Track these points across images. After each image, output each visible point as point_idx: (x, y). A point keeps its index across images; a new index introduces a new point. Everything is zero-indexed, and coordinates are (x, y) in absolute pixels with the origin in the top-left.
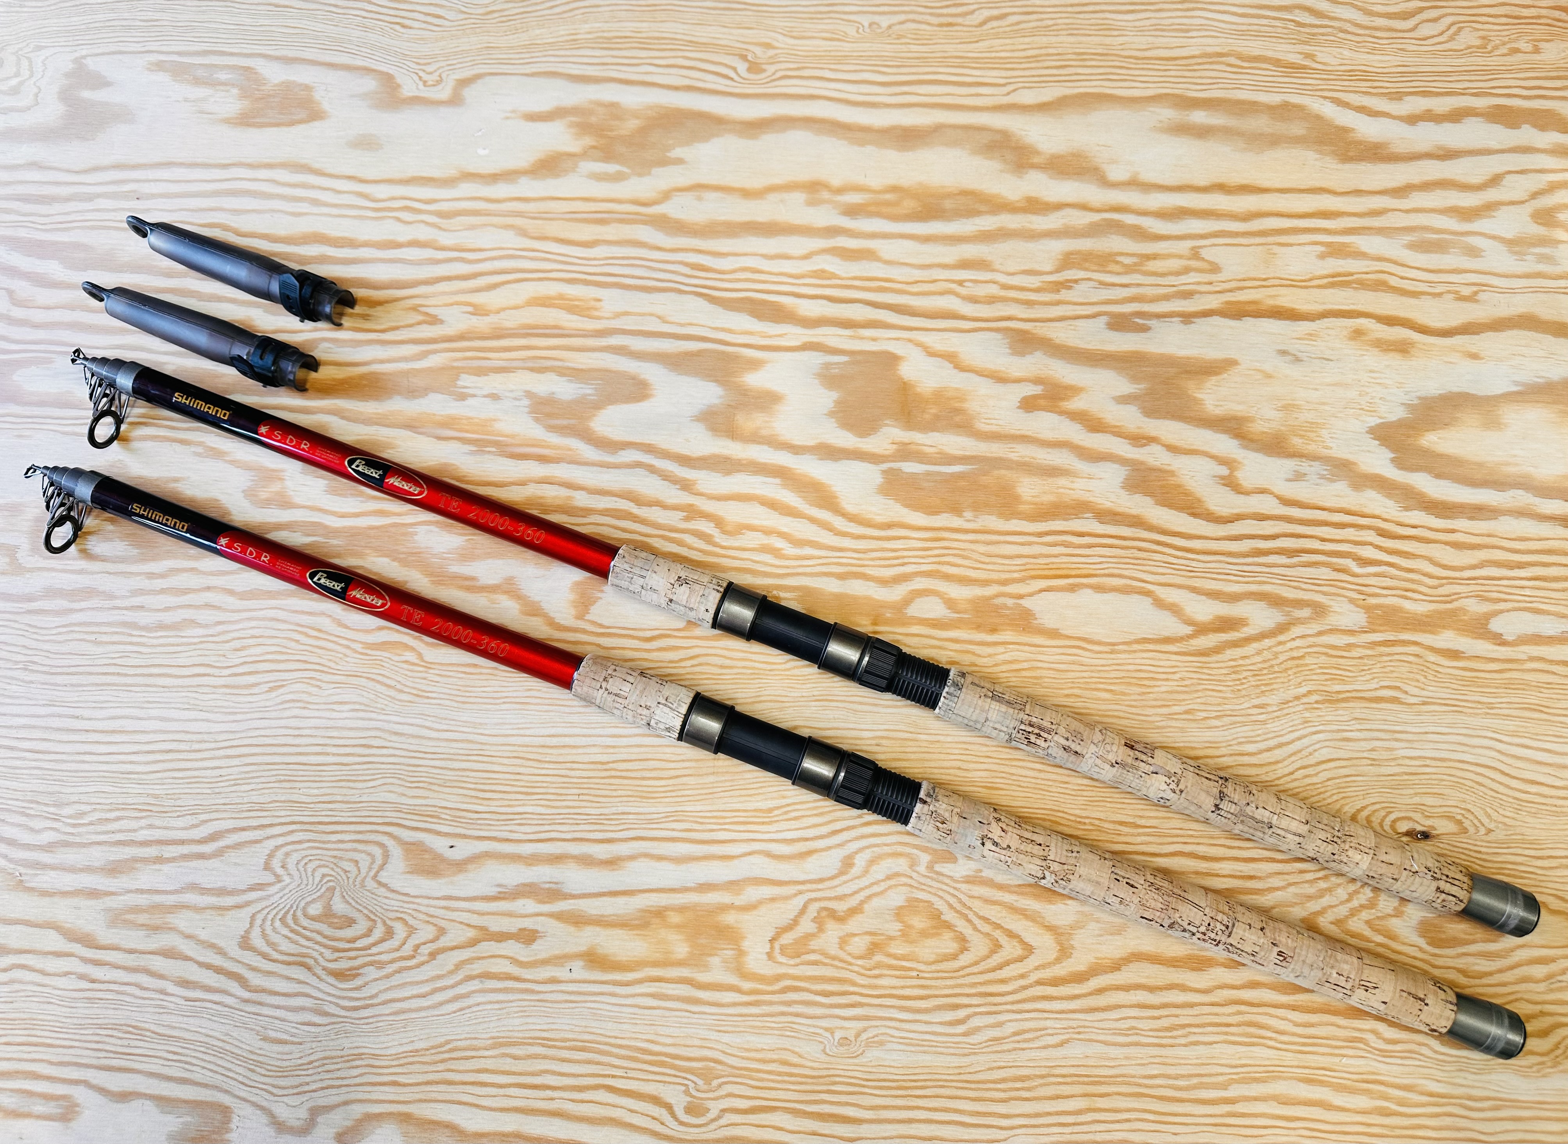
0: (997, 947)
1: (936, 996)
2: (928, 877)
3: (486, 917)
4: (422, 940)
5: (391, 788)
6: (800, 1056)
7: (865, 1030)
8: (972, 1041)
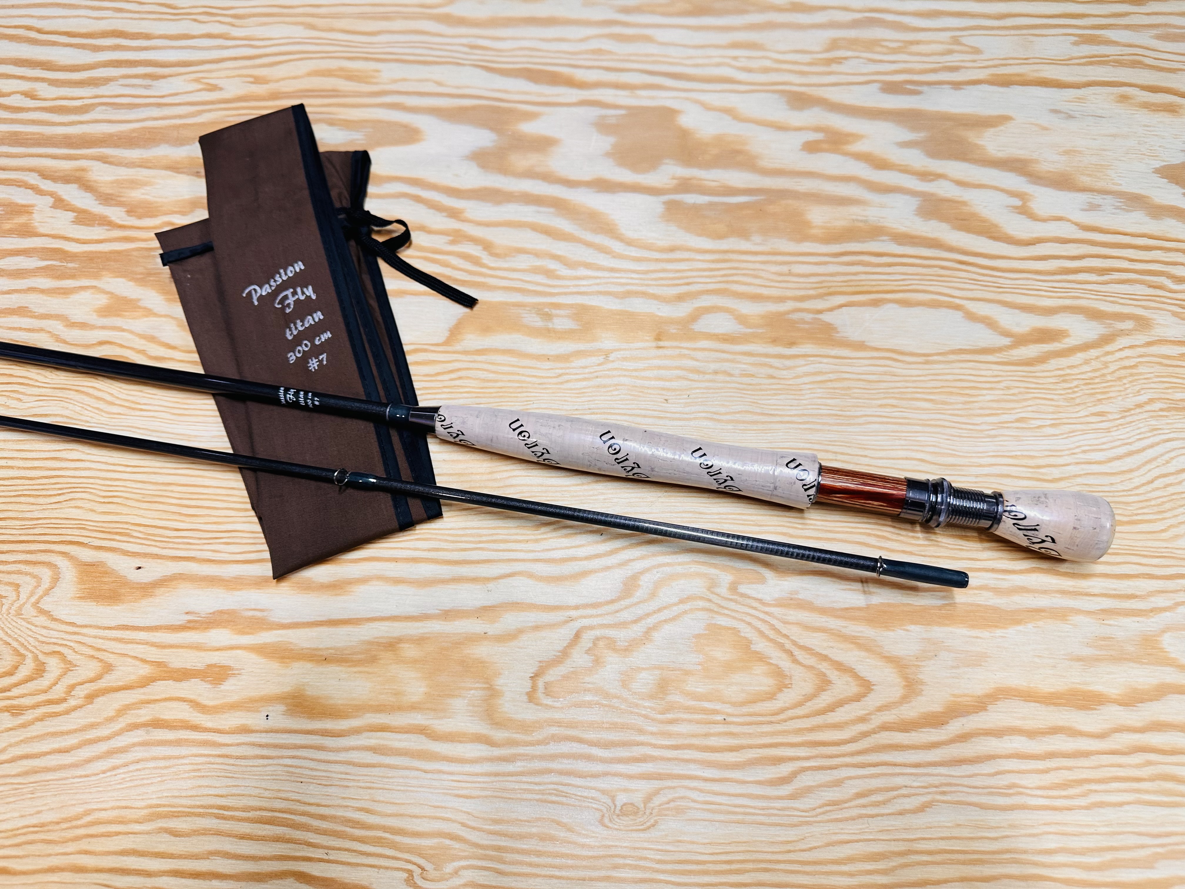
0: (824, 683)
1: (751, 747)
2: (731, 600)
3: (167, 651)
4: (79, 680)
5: (79, 503)
6: (570, 830)
7: (657, 792)
8: (802, 807)
